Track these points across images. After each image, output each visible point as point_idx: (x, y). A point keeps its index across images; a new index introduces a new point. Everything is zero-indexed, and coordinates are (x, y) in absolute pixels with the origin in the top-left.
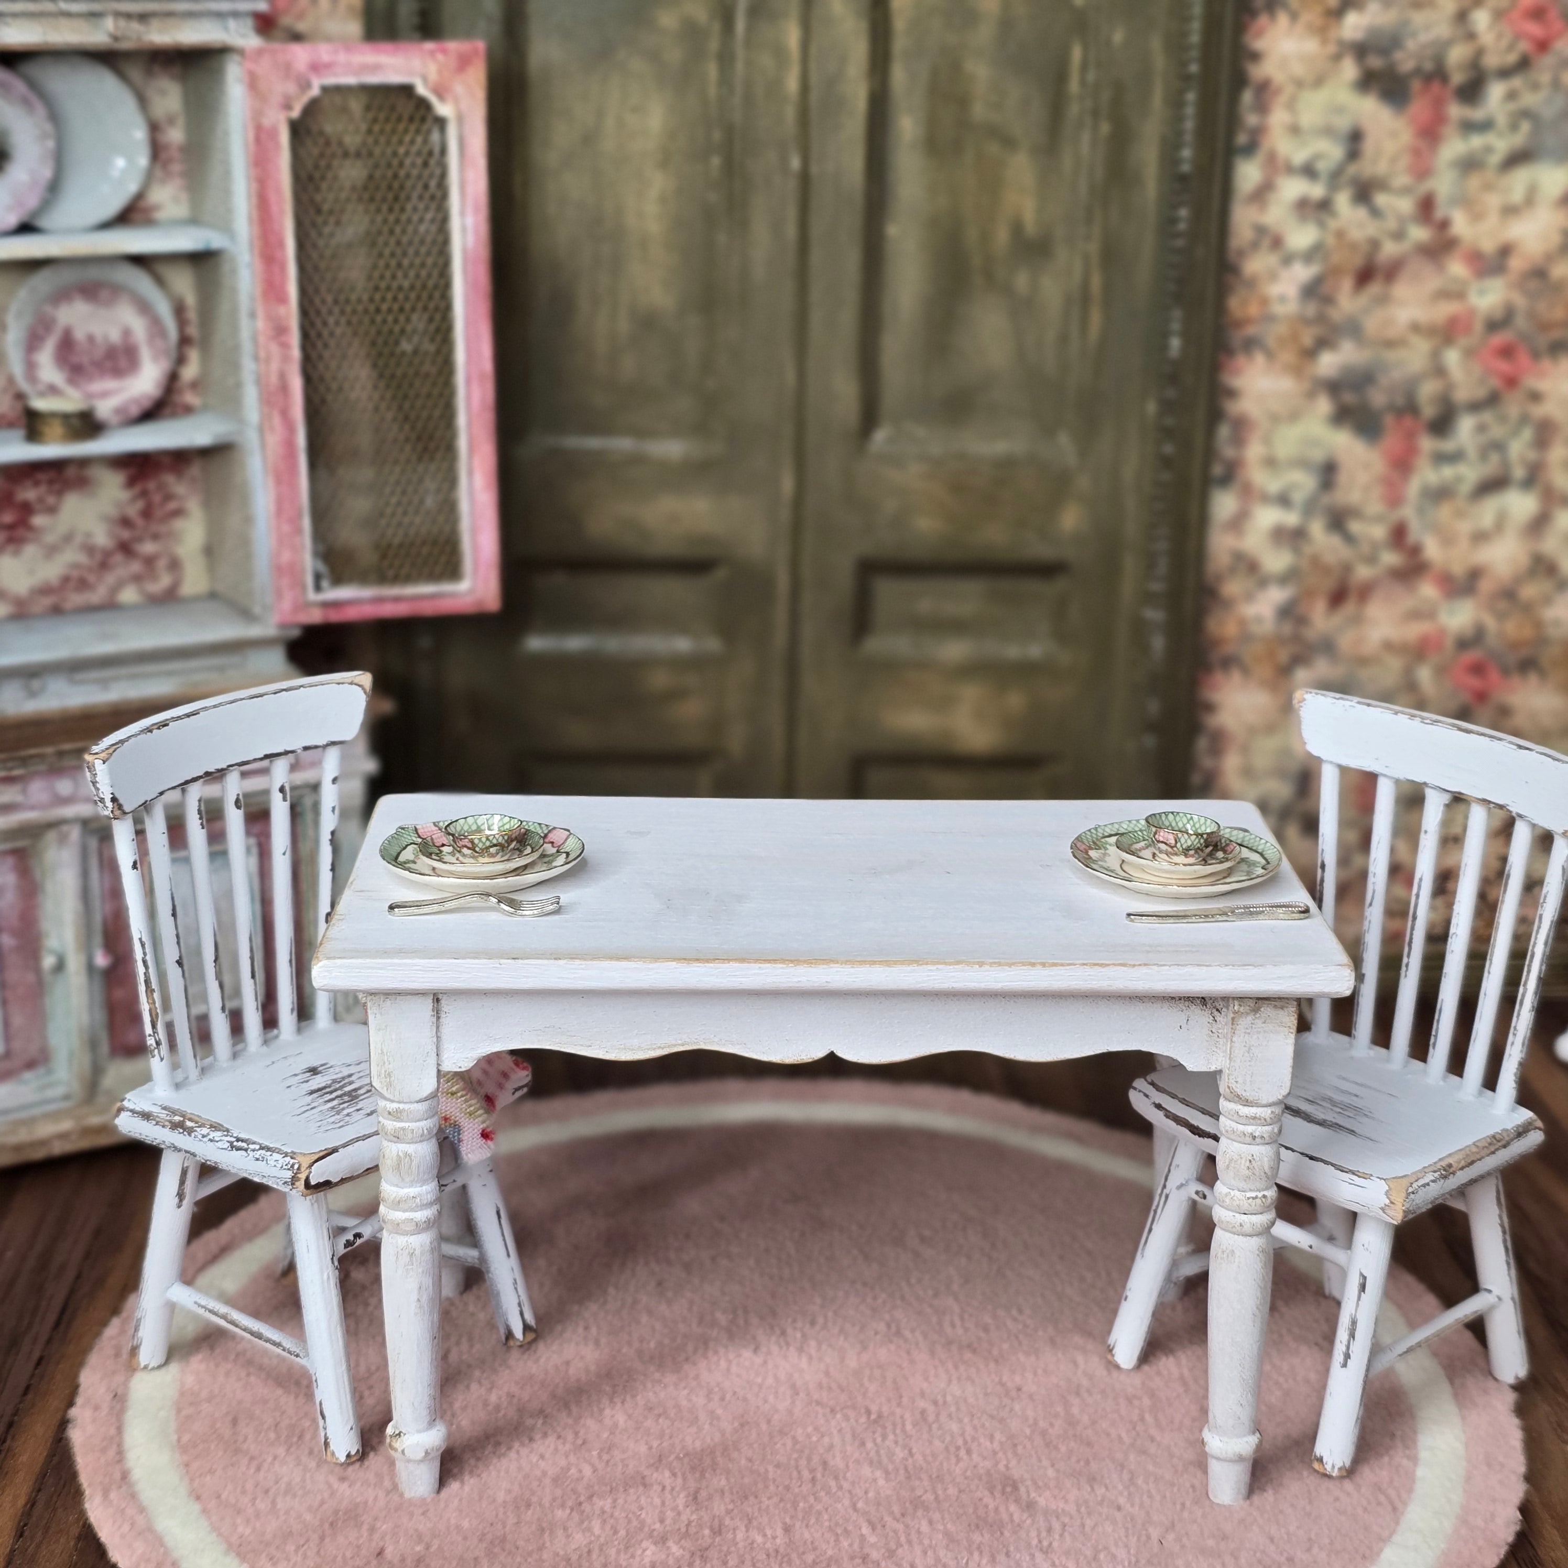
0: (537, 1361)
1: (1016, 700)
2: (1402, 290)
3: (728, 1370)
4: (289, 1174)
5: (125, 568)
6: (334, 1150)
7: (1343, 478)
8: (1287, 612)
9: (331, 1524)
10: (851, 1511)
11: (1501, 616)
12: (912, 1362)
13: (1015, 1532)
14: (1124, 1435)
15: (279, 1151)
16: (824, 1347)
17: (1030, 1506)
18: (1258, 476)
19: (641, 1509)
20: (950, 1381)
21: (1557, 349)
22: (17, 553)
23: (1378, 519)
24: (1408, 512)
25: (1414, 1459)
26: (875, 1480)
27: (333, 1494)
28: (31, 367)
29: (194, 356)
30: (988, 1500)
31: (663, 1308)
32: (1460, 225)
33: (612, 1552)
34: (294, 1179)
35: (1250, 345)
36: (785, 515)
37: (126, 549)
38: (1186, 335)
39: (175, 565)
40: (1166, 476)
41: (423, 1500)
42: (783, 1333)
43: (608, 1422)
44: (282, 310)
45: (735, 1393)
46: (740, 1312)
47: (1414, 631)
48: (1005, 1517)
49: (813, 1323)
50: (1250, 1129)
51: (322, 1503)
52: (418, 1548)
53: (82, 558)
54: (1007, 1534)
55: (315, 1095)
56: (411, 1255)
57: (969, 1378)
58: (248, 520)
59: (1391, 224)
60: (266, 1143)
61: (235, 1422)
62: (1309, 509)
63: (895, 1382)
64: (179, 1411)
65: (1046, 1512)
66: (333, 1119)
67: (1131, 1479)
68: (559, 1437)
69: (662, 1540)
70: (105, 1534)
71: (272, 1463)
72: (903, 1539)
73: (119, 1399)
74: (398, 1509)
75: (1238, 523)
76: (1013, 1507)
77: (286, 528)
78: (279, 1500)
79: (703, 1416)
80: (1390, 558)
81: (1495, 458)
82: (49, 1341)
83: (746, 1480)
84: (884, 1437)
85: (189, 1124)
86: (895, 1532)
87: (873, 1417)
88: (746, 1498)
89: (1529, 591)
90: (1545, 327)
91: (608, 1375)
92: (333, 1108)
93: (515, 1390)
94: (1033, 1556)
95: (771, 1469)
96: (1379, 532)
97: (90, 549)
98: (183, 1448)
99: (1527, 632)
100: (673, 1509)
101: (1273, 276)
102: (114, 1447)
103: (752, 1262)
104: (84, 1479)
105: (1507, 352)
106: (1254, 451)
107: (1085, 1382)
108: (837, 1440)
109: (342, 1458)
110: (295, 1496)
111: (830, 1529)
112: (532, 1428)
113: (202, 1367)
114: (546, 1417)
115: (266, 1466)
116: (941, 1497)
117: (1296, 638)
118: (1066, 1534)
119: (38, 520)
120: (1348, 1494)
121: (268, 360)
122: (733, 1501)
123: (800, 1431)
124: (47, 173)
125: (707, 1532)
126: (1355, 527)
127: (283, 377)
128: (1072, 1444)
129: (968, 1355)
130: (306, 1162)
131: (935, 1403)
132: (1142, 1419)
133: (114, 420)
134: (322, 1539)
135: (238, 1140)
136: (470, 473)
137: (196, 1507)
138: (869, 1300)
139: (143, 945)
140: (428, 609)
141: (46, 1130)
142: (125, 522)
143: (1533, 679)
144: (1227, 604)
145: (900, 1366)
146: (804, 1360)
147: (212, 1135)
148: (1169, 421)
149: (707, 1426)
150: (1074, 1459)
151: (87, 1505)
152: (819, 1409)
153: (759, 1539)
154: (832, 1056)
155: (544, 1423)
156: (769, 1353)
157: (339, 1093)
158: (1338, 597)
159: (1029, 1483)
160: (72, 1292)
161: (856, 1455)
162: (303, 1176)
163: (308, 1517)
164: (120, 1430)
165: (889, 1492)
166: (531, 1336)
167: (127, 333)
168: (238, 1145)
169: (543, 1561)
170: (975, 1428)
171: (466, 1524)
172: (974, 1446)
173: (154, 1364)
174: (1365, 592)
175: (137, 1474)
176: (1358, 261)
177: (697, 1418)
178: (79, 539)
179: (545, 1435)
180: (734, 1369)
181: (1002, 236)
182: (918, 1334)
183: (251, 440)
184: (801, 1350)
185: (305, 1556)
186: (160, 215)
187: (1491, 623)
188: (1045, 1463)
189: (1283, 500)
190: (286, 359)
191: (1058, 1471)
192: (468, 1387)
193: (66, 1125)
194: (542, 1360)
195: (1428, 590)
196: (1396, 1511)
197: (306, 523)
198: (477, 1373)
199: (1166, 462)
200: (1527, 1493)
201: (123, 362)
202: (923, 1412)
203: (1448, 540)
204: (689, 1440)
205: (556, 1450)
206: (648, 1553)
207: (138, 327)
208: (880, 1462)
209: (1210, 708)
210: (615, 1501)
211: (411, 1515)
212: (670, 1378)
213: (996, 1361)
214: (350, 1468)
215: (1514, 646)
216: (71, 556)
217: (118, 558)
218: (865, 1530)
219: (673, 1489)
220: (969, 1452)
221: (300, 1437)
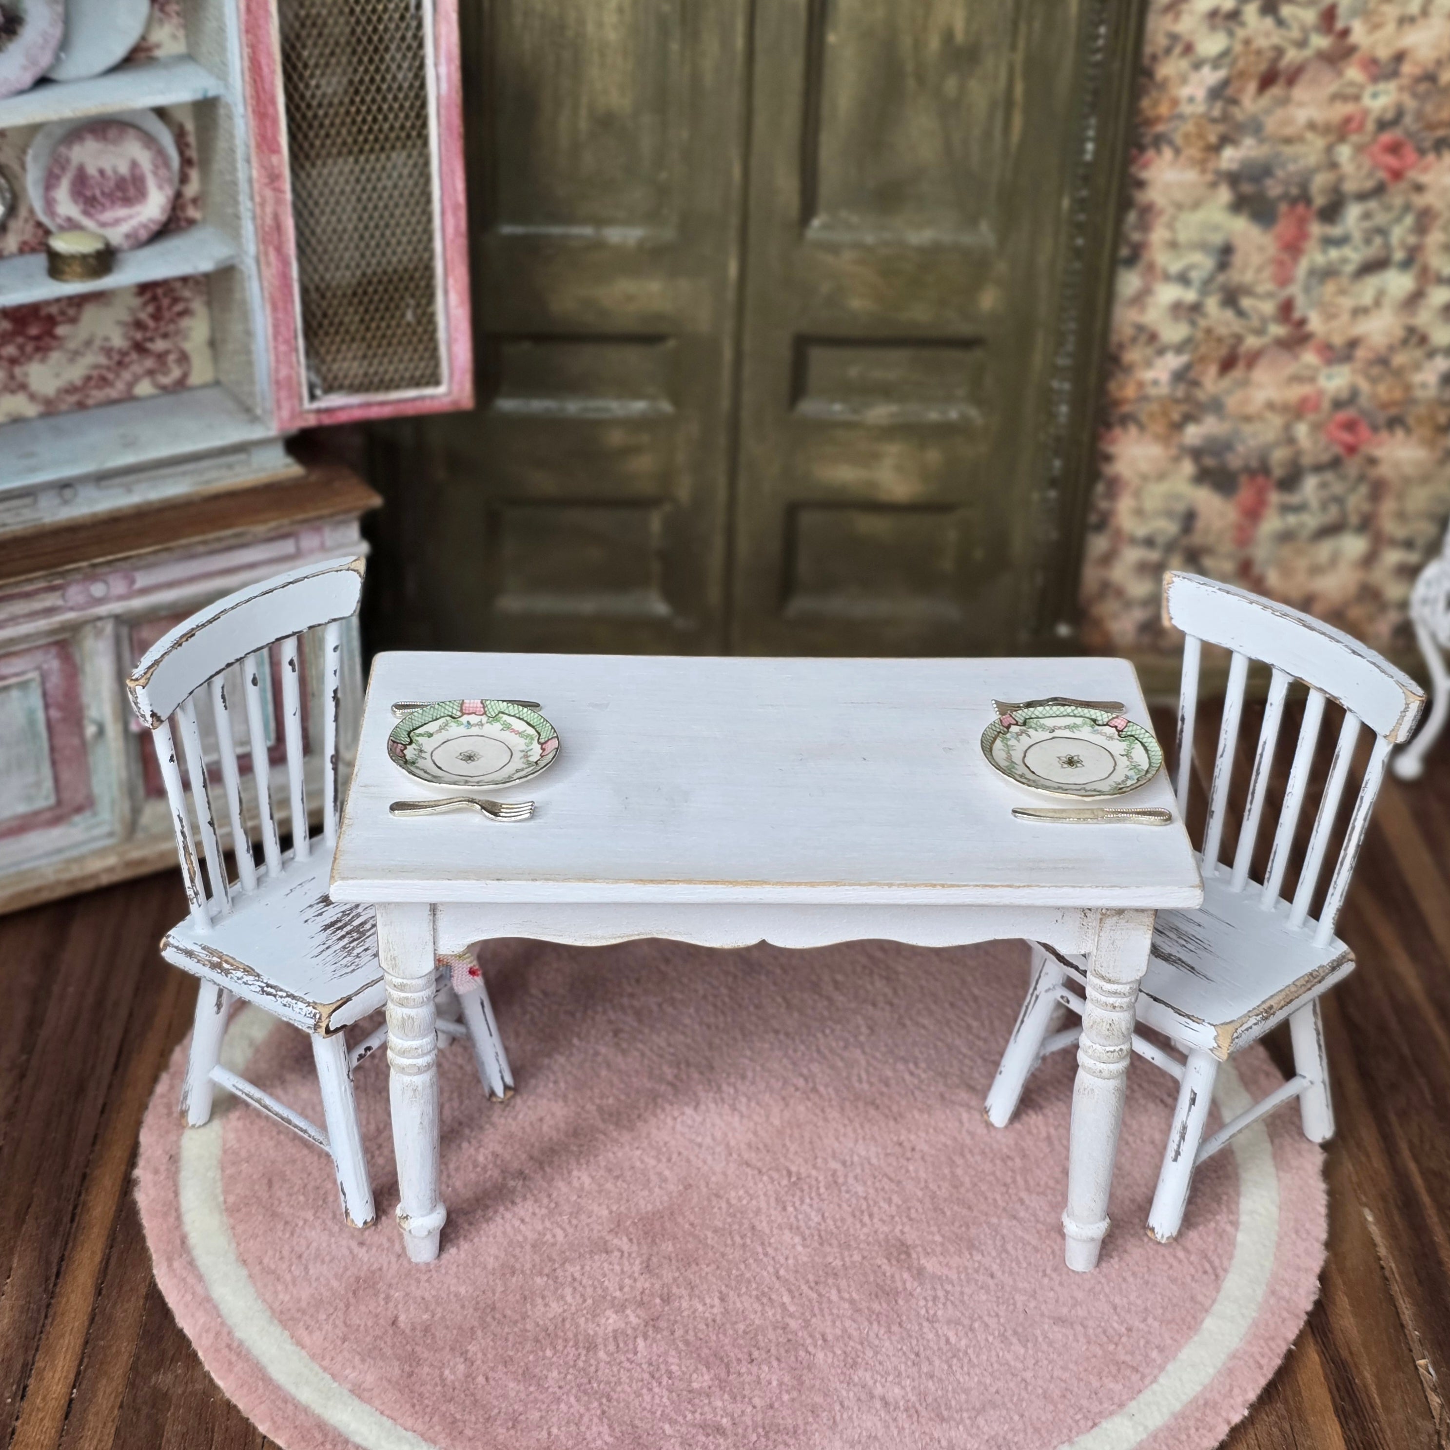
0: (515, 1118)
1: (933, 456)
2: (1299, 92)
3: (673, 1128)
4: (312, 1022)
5: (139, 365)
6: (348, 999)
7: (1237, 259)
8: (1180, 376)
9: (354, 1293)
10: (774, 1279)
11: (1374, 381)
12: (826, 1120)
13: (907, 1301)
14: (998, 1197)
15: (303, 1001)
16: (753, 1104)
17: (920, 1274)
18: (1161, 257)
19: (605, 1275)
20: (856, 1141)
21: (1440, 146)
22: (43, 360)
23: (1270, 295)
24: (1295, 290)
25: (1235, 1224)
26: (794, 1246)
27: (354, 1257)
28: (50, 204)
29: (194, 174)
30: (886, 1267)
31: (619, 1061)
32: (1359, 34)
33: (582, 1321)
34: (316, 1027)
35: (1158, 141)
36: (731, 295)
37: (139, 348)
38: (1099, 140)
39: (184, 358)
40: (1077, 265)
41: (428, 1264)
42: (719, 1089)
43: (576, 1183)
44: (275, 159)
45: (680, 1154)
46: (683, 1066)
47: (1295, 393)
48: (899, 1285)
49: (743, 1077)
50: (1111, 1000)
51: (346, 1269)
52: (425, 1317)
53: (103, 360)
54: (901, 1302)
55: (329, 931)
56: (415, 1091)
57: (873, 1138)
58: (249, 333)
59: (1295, 33)
60: (292, 991)
61: (270, 1184)
62: (1206, 286)
63: (811, 1143)
64: (223, 1170)
65: (934, 1276)
66: (344, 962)
67: (1003, 1246)
68: (536, 1201)
69: (621, 1309)
70: (172, 1300)
71: (303, 1228)
72: (817, 1311)
73: (174, 1159)
74: (408, 1274)
75: (1140, 299)
76: (906, 1275)
77: (283, 348)
78: (311, 1266)
79: (654, 1178)
80: (1277, 330)
81: (1378, 241)
82: (110, 1086)
83: (690, 1246)
84: (802, 1202)
85: (225, 966)
86: (810, 1301)
87: (793, 1179)
88: (689, 1264)
89: (1399, 359)
90: (1431, 127)
91: (576, 1134)
92: (344, 947)
93: (499, 1149)
94: (920, 1325)
95: (709, 1234)
96: (1268, 308)
97: (108, 351)
98: (231, 1210)
99: (1398, 394)
100: (630, 1277)
101: (1184, 80)
102: (174, 1214)
103: (692, 1010)
104: (151, 1243)
105: (1394, 149)
106: (1158, 235)
107: (968, 1141)
108: (763, 1205)
109: (360, 1225)
110: (323, 1262)
111: (757, 1298)
112: (513, 1191)
113: (240, 1124)
114: (524, 1179)
115: (298, 1230)
116: (848, 1264)
117: (1188, 399)
118: (949, 1304)
119: (61, 330)
120: (1180, 1261)
121: (263, 204)
122: (678, 1269)
123: (733, 1194)
124: (57, 32)
125: (658, 1301)
126: (1246, 303)
127: (276, 217)
128: (956, 1208)
129: (872, 1112)
130: (325, 1012)
131: (844, 1163)
132: (1014, 1181)
133: (125, 245)
134: (347, 1306)
135: (268, 986)
136: (446, 292)
137: (244, 1272)
138: (791, 1052)
139: (181, 820)
140: (409, 410)
141: (95, 865)
142: (139, 325)
143: (1400, 434)
144: (1128, 369)
145: (816, 1125)
146: (737, 1118)
147: (246, 978)
148: (1082, 217)
149: (657, 1190)
150: (957, 1224)
151: (155, 1272)
152: (748, 1170)
153: (701, 1308)
154: (763, 942)
155: (524, 1186)
156: (708, 1110)
157: (349, 928)
158: (1227, 365)
159: (919, 1249)
160: (126, 1031)
161: (779, 1220)
162: (324, 1025)
163: (335, 1284)
164: (176, 1194)
165: (805, 1259)
166: (510, 1093)
167: (134, 165)
168: (268, 990)
169: (527, 1331)
170: (876, 1190)
171: (462, 1290)
172: (875, 1210)
173: (200, 1123)
174: (1253, 359)
175: (194, 1239)
176: (1263, 67)
177: (649, 1181)
178: (98, 343)
179: (525, 1198)
180: (679, 1127)
181: (934, 43)
182: (831, 1090)
183: (249, 266)
184: (734, 1108)
185: (335, 1326)
186: (158, 53)
187: (1364, 386)
188: (934, 1229)
189: (1183, 279)
190: (279, 202)
191: (943, 1236)
192: (460, 1146)
193: (111, 860)
194: (521, 1116)
195: (1310, 357)
196: (1217, 1276)
197: (301, 342)
198: (467, 1131)
199: (1078, 253)
200: (1327, 1262)
201: (132, 192)
202: (834, 1173)
203: (1330, 316)
204: (642, 1203)
205: (534, 1214)
206: (611, 1321)
207: (144, 158)
208: (798, 1228)
209: (1108, 458)
210: (582, 1268)
211: (418, 1281)
212: (626, 1137)
213: (895, 1119)
214: (367, 1233)
215: (1384, 406)
216: (91, 359)
217: (134, 356)
218: (786, 1299)
219: (630, 1254)
220: (871, 1216)
221: (325, 1201)
